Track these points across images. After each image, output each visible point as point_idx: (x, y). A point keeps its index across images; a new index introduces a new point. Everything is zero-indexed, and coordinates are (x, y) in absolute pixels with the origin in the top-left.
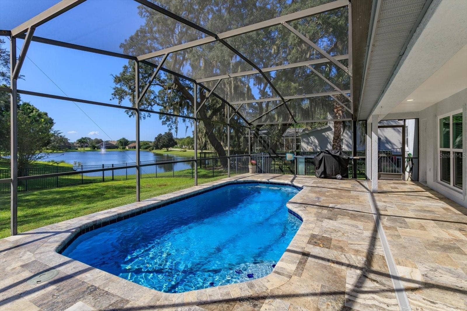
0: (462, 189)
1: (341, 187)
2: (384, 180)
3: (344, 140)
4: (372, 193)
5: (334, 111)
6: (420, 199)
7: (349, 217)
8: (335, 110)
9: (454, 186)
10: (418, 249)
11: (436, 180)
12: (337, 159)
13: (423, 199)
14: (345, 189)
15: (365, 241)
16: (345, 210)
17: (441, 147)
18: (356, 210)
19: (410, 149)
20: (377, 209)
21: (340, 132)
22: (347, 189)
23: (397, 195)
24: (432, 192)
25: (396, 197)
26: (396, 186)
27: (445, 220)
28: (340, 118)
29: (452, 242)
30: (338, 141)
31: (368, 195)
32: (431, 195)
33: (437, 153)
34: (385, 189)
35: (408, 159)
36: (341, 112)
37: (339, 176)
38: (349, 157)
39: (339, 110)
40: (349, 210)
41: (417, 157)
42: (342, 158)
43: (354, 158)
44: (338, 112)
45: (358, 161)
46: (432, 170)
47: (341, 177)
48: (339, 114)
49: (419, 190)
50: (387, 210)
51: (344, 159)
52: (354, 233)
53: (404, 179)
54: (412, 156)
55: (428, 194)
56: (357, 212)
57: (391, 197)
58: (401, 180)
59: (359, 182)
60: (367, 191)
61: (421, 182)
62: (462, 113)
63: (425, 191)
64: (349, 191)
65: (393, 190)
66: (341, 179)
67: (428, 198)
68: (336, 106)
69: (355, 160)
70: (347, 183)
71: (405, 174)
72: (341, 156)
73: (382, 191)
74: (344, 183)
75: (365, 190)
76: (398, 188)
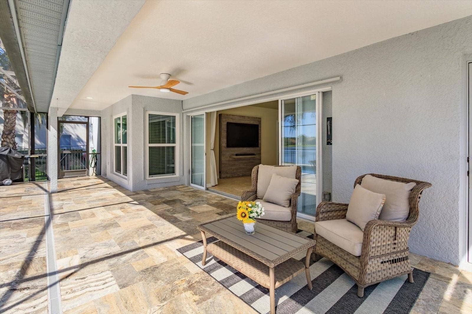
0: (127, 176)
1: (8, 195)
2: (69, 179)
3: (24, 135)
4: (50, 194)
5: (4, 97)
6: (98, 190)
7: (9, 228)
8: (6, 96)
9: (123, 174)
10: (84, 236)
11: (112, 172)
12: (5, 159)
13: (100, 190)
14: (14, 195)
15: (25, 249)
16: (6, 222)
17: (116, 143)
18: (23, 217)
19: (93, 146)
20: (51, 209)
21: (13, 125)
22: (17, 195)
23: (77, 191)
24: (110, 183)
25: (77, 193)
26: (79, 182)
27: (113, 203)
28: (14, 106)
29: (113, 220)
30: (10, 137)
31: (46, 196)
32: (108, 185)
33: (113, 148)
34: (67, 187)
35: (93, 155)
36: (14, 99)
37: (9, 181)
38: (23, 155)
39: (12, 97)
40: (11, 220)
41: (100, 152)
42: (12, 158)
43: (31, 156)
44: (10, 99)
45: (36, 161)
46: (110, 164)
47: (11, 182)
48: (12, 102)
49: (99, 183)
50: (63, 208)
51: (15, 158)
52: (12, 245)
53: (88, 175)
54: (96, 152)
55: (106, 185)
56: (23, 220)
57: (71, 194)
58: (85, 176)
59: (36, 184)
60: (45, 193)
61: (103, 176)
62: (126, 115)
63: (104, 183)
64: (20, 197)
65: (75, 187)
66: (11, 184)
67: (104, 188)
68: (7, 91)
69: (32, 159)
70: (19, 188)
71: (89, 170)
72: (10, 155)
73: (63, 190)
74: (15, 189)
75: (43, 192)
76: (81, 183)
